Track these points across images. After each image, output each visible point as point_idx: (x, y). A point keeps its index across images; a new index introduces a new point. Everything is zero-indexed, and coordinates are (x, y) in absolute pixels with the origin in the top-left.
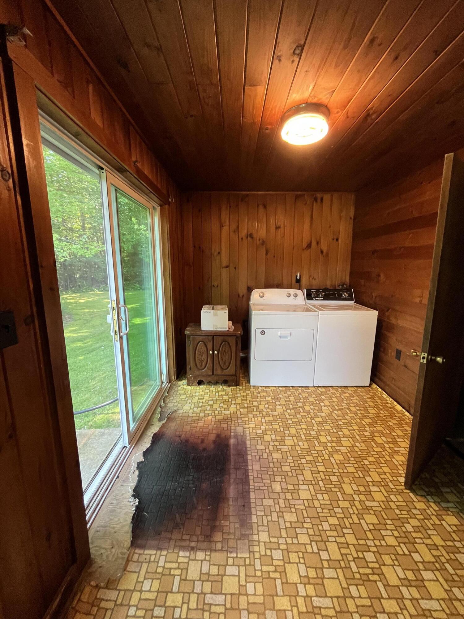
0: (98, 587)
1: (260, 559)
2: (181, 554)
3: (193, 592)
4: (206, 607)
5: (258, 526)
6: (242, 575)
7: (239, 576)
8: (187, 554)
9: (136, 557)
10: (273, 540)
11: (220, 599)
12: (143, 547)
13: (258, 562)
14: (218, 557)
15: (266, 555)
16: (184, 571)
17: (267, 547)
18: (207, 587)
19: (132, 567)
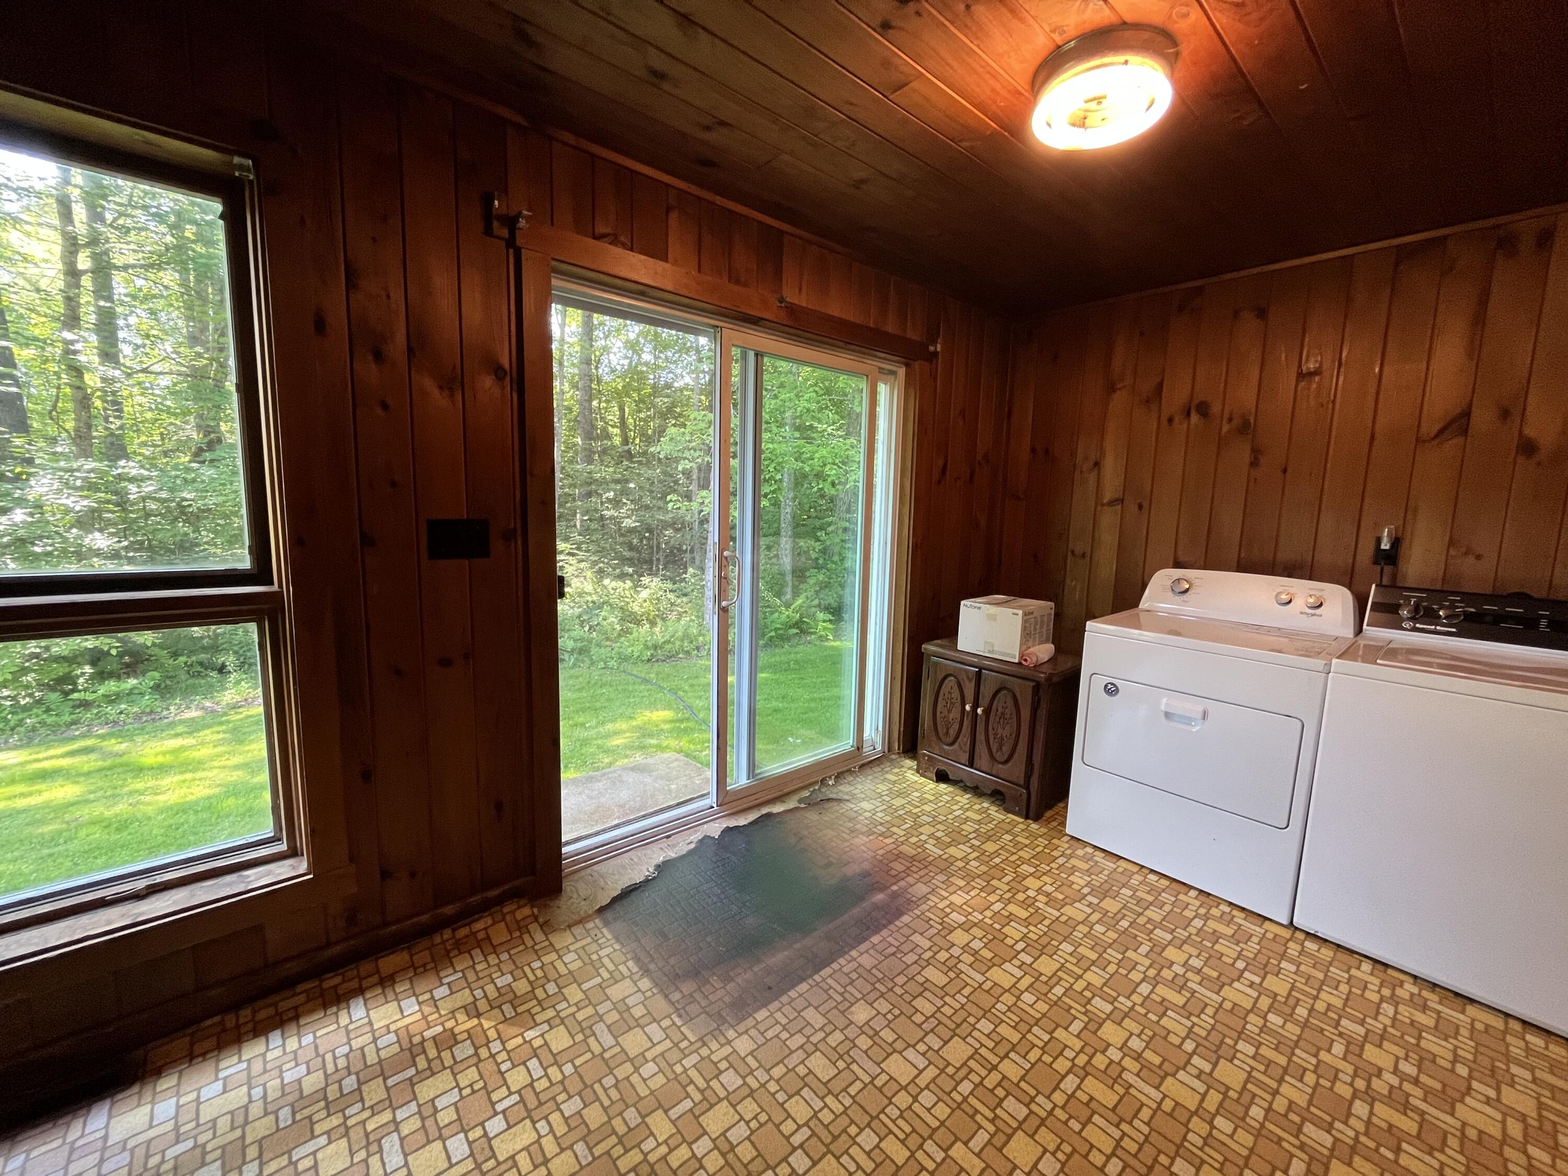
0: (536, 919)
1: (703, 1059)
2: (630, 964)
3: (594, 1007)
4: (588, 1032)
5: (754, 1027)
6: (659, 1049)
7: (654, 1045)
8: (635, 969)
9: (590, 925)
10: (750, 1060)
11: (608, 1040)
12: (607, 924)
13: (694, 1058)
14: (660, 1004)
15: (715, 1064)
16: (612, 981)
17: (730, 1059)
18: (613, 1017)
19: (577, 930)
